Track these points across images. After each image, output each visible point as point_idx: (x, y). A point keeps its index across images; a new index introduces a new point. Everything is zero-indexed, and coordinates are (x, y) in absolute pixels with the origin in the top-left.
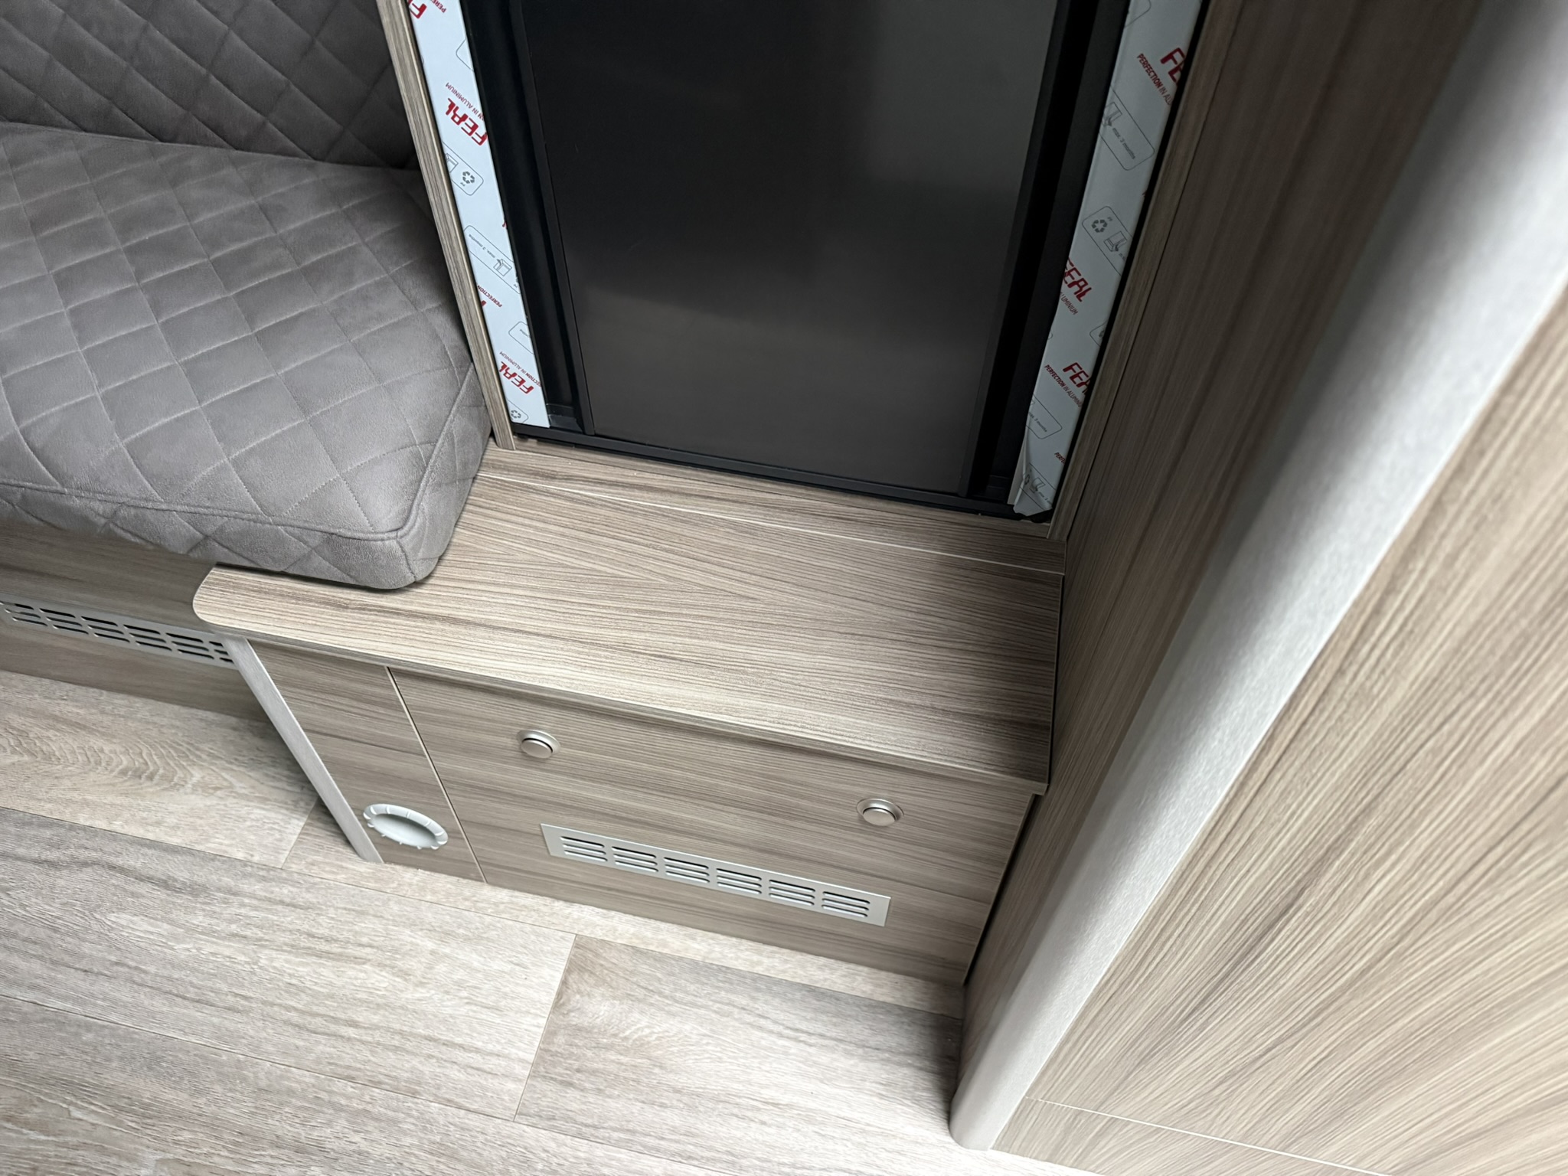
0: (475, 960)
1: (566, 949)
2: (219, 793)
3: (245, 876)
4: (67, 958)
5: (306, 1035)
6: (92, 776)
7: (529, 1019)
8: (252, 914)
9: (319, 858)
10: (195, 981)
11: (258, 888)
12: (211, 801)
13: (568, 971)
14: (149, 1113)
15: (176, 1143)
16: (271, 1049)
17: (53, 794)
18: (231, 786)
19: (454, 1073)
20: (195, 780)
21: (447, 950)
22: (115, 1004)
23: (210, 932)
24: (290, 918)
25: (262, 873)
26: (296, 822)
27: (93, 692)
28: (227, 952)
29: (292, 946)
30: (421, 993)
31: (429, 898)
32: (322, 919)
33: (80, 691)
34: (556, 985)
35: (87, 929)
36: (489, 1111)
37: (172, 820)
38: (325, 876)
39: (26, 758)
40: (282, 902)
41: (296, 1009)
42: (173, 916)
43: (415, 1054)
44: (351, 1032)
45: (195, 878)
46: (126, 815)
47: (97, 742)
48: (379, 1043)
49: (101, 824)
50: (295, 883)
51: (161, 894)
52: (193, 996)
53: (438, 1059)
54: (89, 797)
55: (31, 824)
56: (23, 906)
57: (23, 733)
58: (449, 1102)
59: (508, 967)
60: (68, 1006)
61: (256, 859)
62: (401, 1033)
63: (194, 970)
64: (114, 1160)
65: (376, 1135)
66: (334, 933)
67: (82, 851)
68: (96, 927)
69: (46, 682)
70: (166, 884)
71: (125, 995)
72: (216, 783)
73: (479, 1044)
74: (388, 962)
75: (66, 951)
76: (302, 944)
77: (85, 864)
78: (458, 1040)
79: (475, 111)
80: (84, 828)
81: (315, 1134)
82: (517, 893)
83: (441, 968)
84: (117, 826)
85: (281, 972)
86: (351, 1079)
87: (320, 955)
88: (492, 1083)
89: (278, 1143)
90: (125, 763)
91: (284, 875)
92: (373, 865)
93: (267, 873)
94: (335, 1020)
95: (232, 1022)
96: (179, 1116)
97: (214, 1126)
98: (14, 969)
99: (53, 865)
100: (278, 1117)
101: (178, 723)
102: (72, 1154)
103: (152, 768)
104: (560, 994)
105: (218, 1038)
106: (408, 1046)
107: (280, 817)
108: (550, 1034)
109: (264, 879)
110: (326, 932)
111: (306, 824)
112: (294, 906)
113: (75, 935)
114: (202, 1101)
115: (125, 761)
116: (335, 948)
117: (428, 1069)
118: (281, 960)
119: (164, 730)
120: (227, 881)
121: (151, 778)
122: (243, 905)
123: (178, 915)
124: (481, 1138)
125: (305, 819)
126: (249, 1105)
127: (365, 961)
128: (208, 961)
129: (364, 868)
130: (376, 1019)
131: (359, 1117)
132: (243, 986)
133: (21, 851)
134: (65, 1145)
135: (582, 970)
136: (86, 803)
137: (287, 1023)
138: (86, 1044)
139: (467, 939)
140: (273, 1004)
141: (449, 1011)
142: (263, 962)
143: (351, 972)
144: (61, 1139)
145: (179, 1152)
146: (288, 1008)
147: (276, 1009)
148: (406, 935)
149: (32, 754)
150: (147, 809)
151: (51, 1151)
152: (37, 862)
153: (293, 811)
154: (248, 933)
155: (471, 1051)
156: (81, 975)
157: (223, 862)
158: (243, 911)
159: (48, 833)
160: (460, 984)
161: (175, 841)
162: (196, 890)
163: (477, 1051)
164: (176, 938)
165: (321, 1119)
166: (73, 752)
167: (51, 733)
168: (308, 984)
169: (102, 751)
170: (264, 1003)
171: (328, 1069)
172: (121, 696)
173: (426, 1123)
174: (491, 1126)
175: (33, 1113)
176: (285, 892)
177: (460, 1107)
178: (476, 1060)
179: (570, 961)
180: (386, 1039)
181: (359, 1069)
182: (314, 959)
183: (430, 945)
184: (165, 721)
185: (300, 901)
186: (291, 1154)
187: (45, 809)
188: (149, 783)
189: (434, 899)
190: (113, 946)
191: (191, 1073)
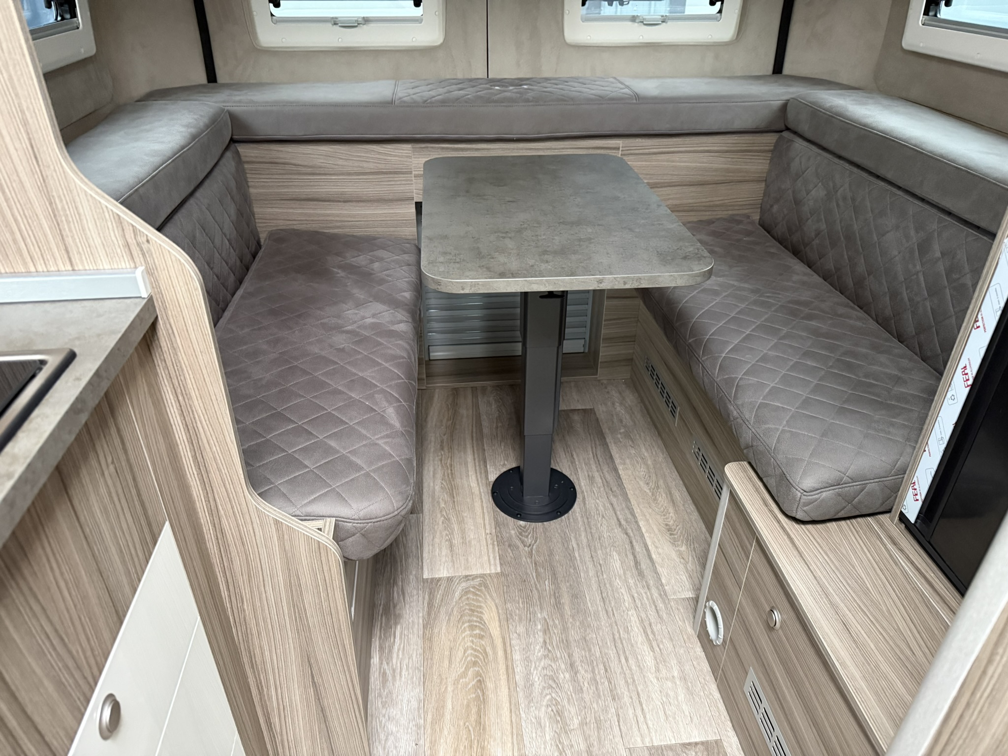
0: (681, 697)
1: (711, 737)
2: (682, 560)
3: (657, 588)
4: (593, 548)
5: (613, 644)
6: (658, 517)
7: (671, 734)
8: (645, 598)
9: (682, 611)
10: (609, 593)
11: (656, 595)
12: (678, 560)
13: (702, 743)
14: (558, 605)
15: (553, 620)
16: (601, 634)
17: (644, 509)
18: (688, 563)
19: (631, 712)
20: (681, 549)
21: (678, 683)
22: (587, 572)
23: (629, 589)
24: (652, 613)
25: (662, 593)
26: (690, 593)
27: (689, 498)
28: (626, 598)
29: (642, 620)
30: (655, 681)
31: (694, 663)
32: (659, 626)
33: (686, 493)
34: (693, 740)
35: (606, 548)
36: (623, 735)
37: (660, 550)
38: (677, 617)
39: (650, 494)
40: (656, 607)
41: (620, 635)
42: (627, 572)
43: (629, 691)
44: (623, 660)
45: (645, 571)
46: (652, 535)
47: (671, 510)
48: (625, 674)
49: (644, 530)
50: (666, 608)
51: (632, 563)
52: (604, 596)
53: (632, 702)
54: (650, 521)
55: (629, 510)
56: (601, 525)
57: (658, 487)
58: (618, 715)
59: (687, 713)
60: (578, 558)
61: (666, 588)
62: (634, 681)
63: (613, 590)
64: (538, 603)
65: (591, 692)
66: (657, 633)
67: (631, 530)
68: (608, 550)
69: (681, 482)
70: (637, 563)
71: (591, 573)
72: (685, 557)
73: (648, 717)
74: (658, 661)
75: (595, 546)
76: (645, 624)
77: (627, 534)
78: (644, 706)
79: (972, 374)
80: (639, 526)
81: (580, 668)
82: (721, 701)
83: (669, 684)
84: (646, 535)
85: (630, 621)
86: (606, 670)
87: (645, 632)
88: (635, 729)
89: (570, 656)
90: (670, 523)
91: (667, 602)
92: (693, 633)
93: (664, 595)
94: (624, 652)
95: (602, 614)
96: (562, 616)
97: (565, 629)
98: (580, 535)
99: (620, 525)
100: (579, 650)
101: (698, 530)
102: (534, 589)
103: (675, 532)
104: (690, 744)
105: (594, 613)
106: (631, 687)
107: (688, 587)
108: (670, 748)
109: (660, 595)
110: (655, 630)
111: (692, 598)
112: (657, 612)
113: (602, 546)
114: (571, 620)
115: (671, 523)
116: (651, 636)
117: (626, 699)
118: (634, 619)
119: (692, 528)
120: (651, 583)
121: (671, 534)
122: (646, 593)
123: (629, 574)
124: (611, 737)
125: (694, 596)
126: (577, 638)
127: (654, 652)
128: (618, 593)
129: (690, 630)
130: (634, 667)
131: (594, 681)
132: (617, 611)
133: (618, 513)
134: (536, 585)
135: (707, 749)
136: (647, 521)
137: (613, 634)
138: (569, 571)
139: (688, 689)
140: (617, 625)
141: (654, 697)
142: (630, 613)
143: (646, 648)
144: (537, 583)
145: (551, 623)
146: (619, 632)
147: (616, 627)
148: (674, 662)
149: (653, 495)
150: (659, 541)
151: (532, 582)
152: (618, 520)
153: (693, 589)
154: (637, 601)
155: (643, 714)
156: (590, 556)
157: (657, 577)
158: (644, 595)
159: (630, 516)
160: (667, 695)
161: (654, 556)
162: (641, 574)
163: (645, 717)
164: (620, 577)
165: (586, 667)
166: (662, 506)
167: (664, 495)
168: (632, 634)
169: (669, 514)
170: (616, 622)
171: (605, 659)
172: (694, 507)
173: (606, 710)
174: (618, 739)
175: (541, 570)
176: (661, 605)
177: (618, 722)
178: (641, 719)
179: (707, 742)
180: (628, 676)
181: (611, 672)
182: (642, 631)
183: (676, 674)
184: (695, 525)
185: (661, 613)
186: (569, 662)
187: (637, 511)
188: (668, 535)
189: (696, 666)
190: (605, 560)
191: (578, 612)
